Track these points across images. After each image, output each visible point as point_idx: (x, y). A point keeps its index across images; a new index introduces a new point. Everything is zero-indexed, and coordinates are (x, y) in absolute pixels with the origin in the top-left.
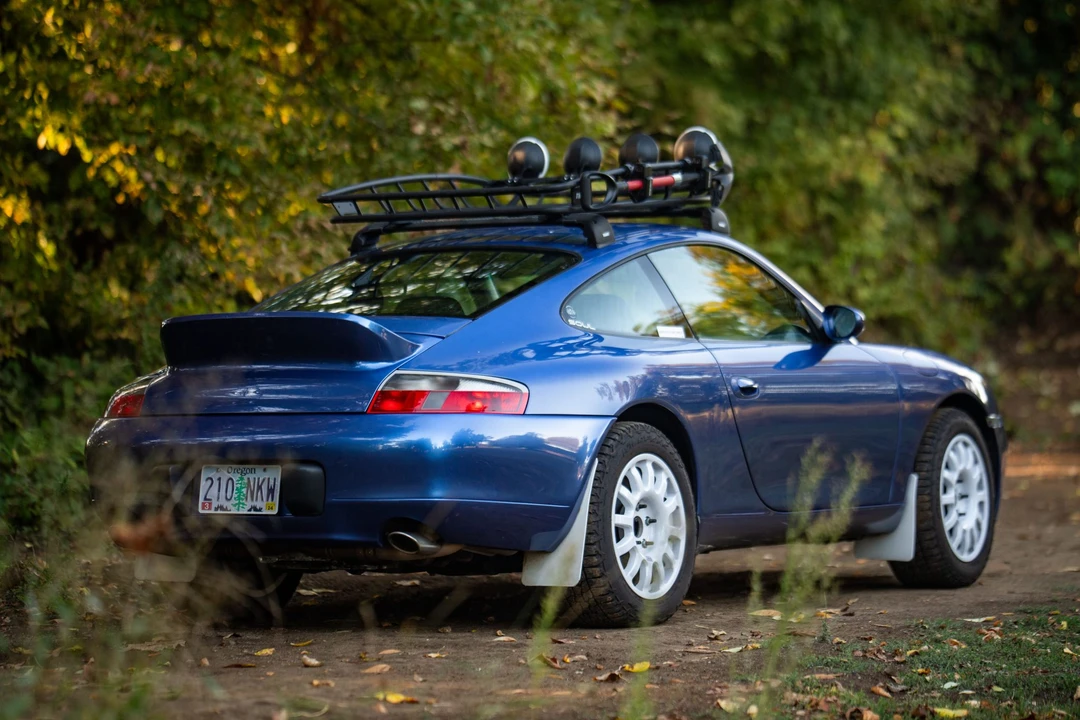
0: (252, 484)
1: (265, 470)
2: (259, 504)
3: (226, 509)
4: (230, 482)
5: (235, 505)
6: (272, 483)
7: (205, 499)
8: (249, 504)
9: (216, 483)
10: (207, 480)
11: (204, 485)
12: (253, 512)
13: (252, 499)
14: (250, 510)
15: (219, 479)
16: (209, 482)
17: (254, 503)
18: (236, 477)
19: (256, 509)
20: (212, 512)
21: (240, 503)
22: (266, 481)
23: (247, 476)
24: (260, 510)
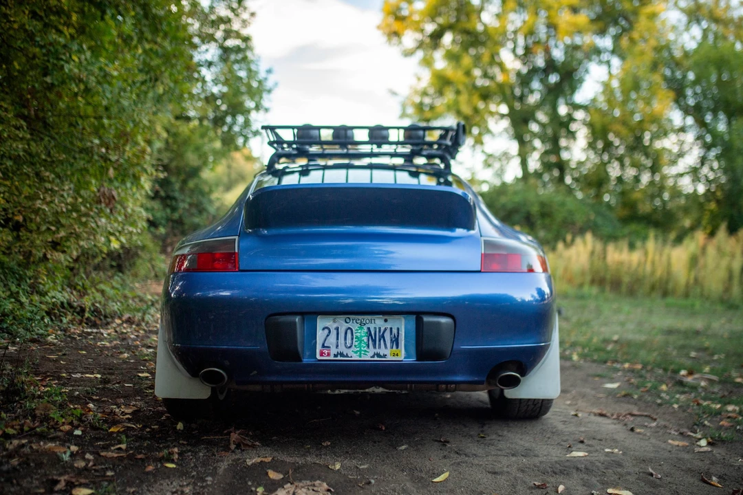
0: (373, 333)
1: (386, 321)
2: (382, 351)
3: (347, 356)
4: (349, 331)
5: (356, 352)
6: (395, 331)
7: (323, 346)
8: (372, 351)
9: (334, 333)
10: (324, 329)
11: (320, 335)
12: (376, 358)
13: (375, 347)
14: (373, 357)
15: (337, 329)
16: (326, 331)
17: (377, 350)
18: (355, 327)
19: (378, 355)
20: (332, 358)
21: (360, 351)
22: (388, 331)
23: (367, 326)
24: (385, 356)
